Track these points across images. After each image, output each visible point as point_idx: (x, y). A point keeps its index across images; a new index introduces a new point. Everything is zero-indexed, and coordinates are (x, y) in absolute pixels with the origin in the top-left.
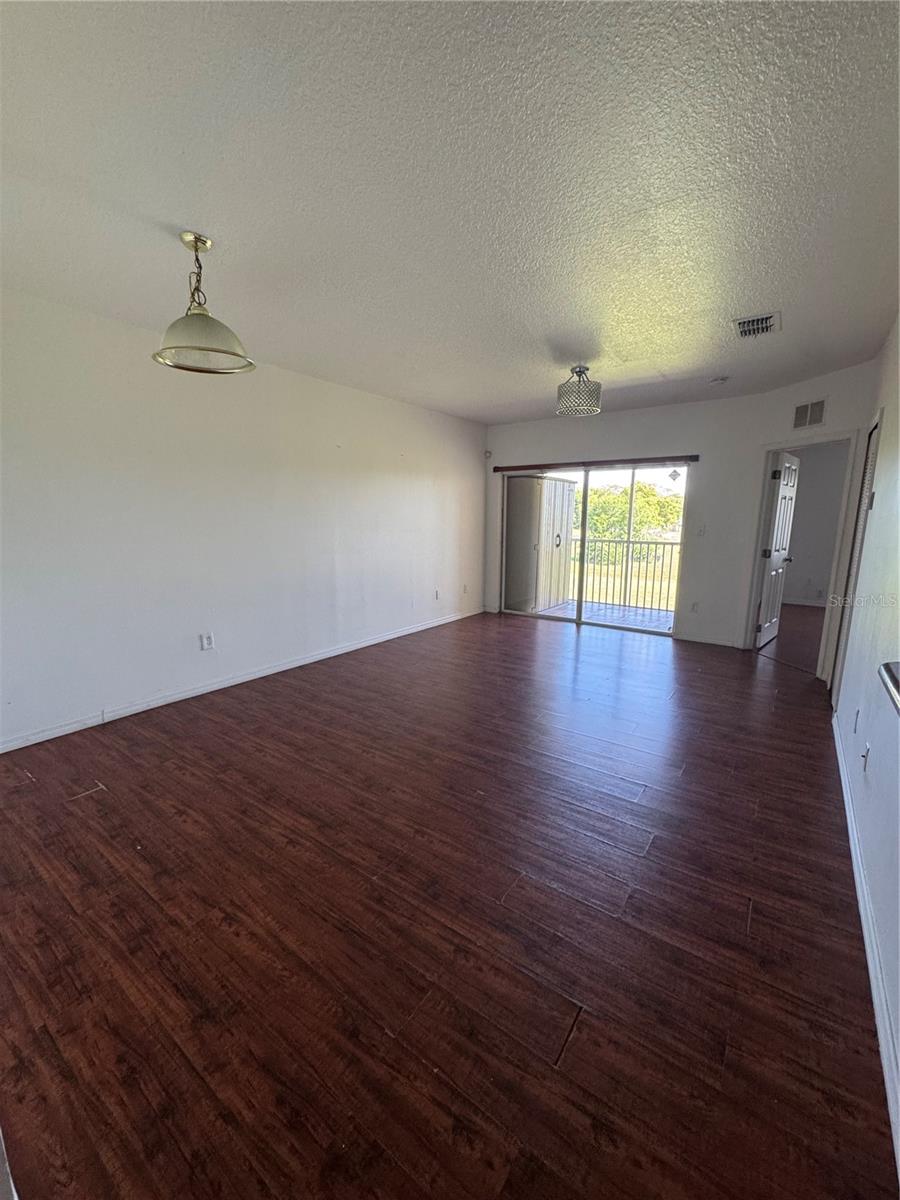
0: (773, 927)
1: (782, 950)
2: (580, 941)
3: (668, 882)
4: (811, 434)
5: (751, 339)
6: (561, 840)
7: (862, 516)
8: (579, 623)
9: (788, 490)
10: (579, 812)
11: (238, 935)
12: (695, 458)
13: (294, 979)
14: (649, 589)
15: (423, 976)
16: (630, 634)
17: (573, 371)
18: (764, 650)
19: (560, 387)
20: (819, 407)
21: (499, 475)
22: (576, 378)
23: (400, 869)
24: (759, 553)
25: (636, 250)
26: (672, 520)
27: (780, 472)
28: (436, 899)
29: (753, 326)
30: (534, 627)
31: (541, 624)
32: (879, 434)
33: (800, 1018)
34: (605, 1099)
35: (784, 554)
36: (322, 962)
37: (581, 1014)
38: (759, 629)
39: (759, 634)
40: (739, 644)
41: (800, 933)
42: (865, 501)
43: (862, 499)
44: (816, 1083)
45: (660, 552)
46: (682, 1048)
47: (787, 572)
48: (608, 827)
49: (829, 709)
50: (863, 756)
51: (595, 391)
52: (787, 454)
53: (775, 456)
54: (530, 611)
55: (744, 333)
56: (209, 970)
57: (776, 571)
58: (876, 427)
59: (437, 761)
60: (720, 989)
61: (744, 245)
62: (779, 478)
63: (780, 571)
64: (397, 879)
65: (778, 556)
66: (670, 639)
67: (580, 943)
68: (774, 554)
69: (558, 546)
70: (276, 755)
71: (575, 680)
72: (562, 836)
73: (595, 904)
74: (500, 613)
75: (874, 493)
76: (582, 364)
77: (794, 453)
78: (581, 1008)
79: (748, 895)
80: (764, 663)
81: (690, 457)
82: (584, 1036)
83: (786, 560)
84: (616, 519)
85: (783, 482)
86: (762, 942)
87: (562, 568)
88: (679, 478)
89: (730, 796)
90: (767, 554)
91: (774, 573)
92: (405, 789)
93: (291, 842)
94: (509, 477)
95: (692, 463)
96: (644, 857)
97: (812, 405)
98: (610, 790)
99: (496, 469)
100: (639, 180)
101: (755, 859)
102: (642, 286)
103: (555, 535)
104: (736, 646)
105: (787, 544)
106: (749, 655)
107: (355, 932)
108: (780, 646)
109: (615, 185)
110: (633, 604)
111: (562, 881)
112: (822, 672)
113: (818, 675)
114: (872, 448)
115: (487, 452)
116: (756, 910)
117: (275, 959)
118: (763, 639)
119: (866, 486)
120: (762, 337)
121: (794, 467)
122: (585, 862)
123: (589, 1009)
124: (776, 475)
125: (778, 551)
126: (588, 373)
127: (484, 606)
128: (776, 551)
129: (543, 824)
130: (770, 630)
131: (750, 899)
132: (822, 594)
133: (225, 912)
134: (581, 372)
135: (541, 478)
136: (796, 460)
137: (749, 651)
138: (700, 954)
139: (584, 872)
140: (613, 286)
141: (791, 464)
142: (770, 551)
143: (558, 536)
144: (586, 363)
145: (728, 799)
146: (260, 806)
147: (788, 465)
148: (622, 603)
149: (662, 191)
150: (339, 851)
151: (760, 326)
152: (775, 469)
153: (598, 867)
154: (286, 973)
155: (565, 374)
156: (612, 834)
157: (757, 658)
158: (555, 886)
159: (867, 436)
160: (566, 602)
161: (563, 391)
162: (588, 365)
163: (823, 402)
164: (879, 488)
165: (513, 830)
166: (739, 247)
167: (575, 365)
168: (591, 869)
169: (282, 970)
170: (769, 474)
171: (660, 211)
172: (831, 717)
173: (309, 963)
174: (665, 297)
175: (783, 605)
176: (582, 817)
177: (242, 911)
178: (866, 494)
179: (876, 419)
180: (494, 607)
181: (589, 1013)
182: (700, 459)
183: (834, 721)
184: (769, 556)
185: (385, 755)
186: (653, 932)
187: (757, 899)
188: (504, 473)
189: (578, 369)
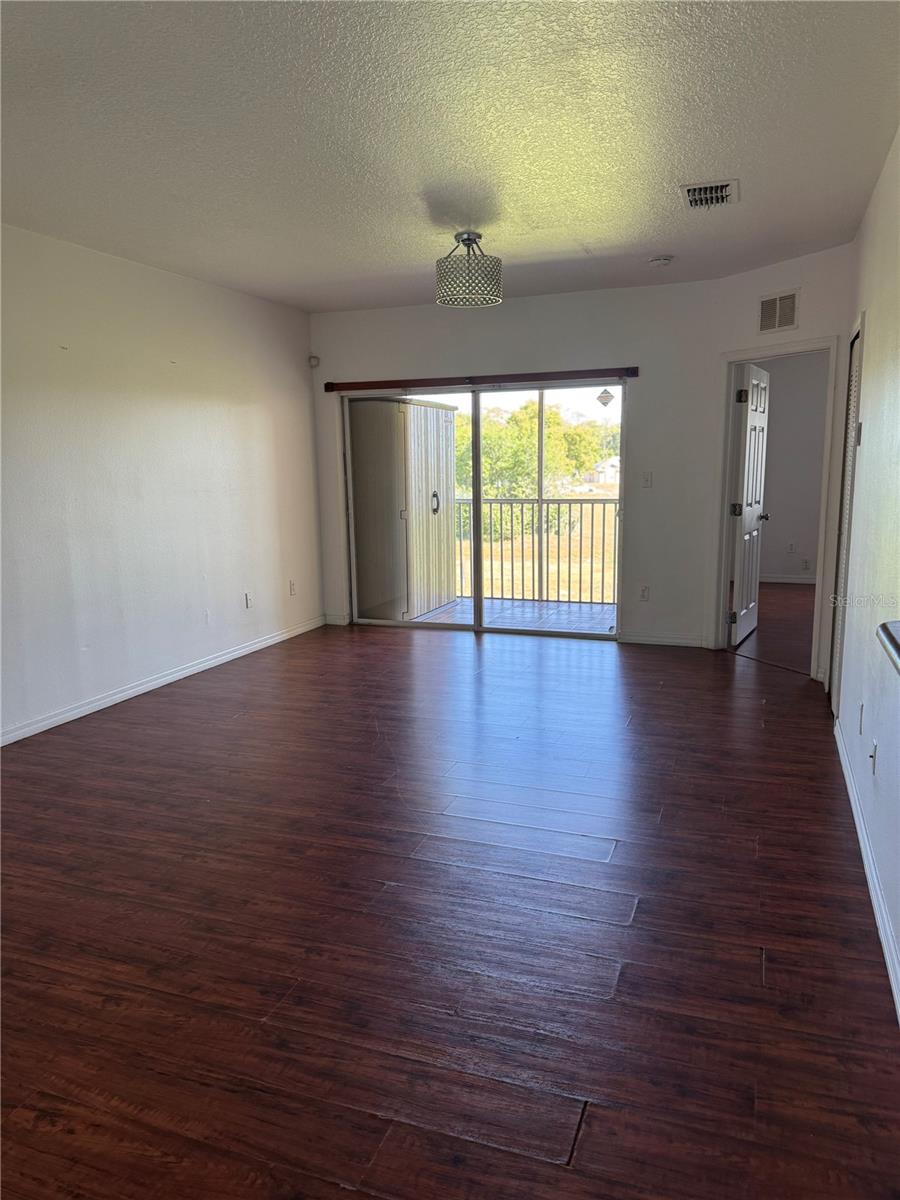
0: (789, 972)
1: (803, 994)
2: (570, 1033)
3: (665, 948)
4: (780, 340)
5: (702, 210)
6: (520, 924)
7: (850, 454)
8: (478, 630)
9: (757, 418)
10: (535, 887)
11: (71, 1132)
12: (633, 372)
13: (186, 1163)
14: (564, 575)
15: (374, 1117)
16: (553, 642)
17: (458, 237)
18: (740, 649)
19: (440, 262)
20: (789, 300)
21: (334, 396)
22: (462, 250)
23: (300, 1001)
24: (727, 510)
25: (561, 93)
26: (587, 464)
27: (746, 392)
28: (364, 1027)
29: (707, 195)
30: (408, 643)
31: (419, 637)
32: (862, 342)
33: (827, 1055)
34: (632, 1182)
35: (758, 509)
36: (221, 1134)
37: (588, 1108)
38: (733, 618)
39: (733, 625)
40: (709, 643)
41: (819, 973)
42: (852, 434)
43: (848, 434)
44: (850, 1109)
45: (576, 514)
46: (709, 1113)
47: (763, 532)
48: (578, 898)
49: (830, 717)
50: (871, 757)
51: (492, 270)
52: (752, 366)
53: (739, 369)
54: (400, 618)
55: (694, 202)
56: (42, 1183)
57: (750, 534)
58: (857, 336)
59: (310, 853)
60: (742, 1047)
61: (694, 101)
62: (746, 401)
63: (755, 533)
64: (299, 1014)
65: (751, 512)
66: (614, 644)
67: (569, 1037)
68: (746, 510)
69: (435, 511)
70: (31, 883)
71: (478, 714)
72: (518, 919)
73: (580, 990)
74: (352, 624)
75: (861, 424)
76: (472, 228)
77: (763, 364)
78: (586, 1102)
79: (759, 945)
80: (744, 666)
81: (628, 369)
82: (596, 1128)
83: (761, 517)
84: (504, 465)
85: (751, 407)
86: (780, 991)
87: (444, 547)
88: (613, 401)
89: (722, 838)
90: (736, 510)
91: (747, 537)
92: (273, 898)
93: (108, 999)
94: (351, 401)
95: (630, 380)
96: (630, 926)
97: (781, 299)
98: (571, 852)
99: (330, 387)
100: (571, 16)
101: (762, 904)
102: (565, 136)
103: (431, 494)
104: (704, 645)
105: (760, 495)
106: (723, 656)
107: (257, 1089)
108: (761, 641)
109: (539, 17)
110: (552, 597)
111: (531, 973)
112: (818, 671)
113: (813, 675)
114: (855, 363)
115: (310, 358)
116: (770, 959)
117: (147, 1147)
118: (741, 631)
119: (852, 415)
120: (716, 208)
121: (763, 385)
122: (558, 945)
123: (595, 1101)
124: (742, 396)
125: (751, 505)
126: (482, 242)
127: (324, 615)
128: (748, 505)
129: (490, 910)
130: (747, 621)
131: (762, 949)
132: (808, 566)
133: (33, 1108)
134: (470, 240)
135: (404, 402)
136: (765, 375)
137: (723, 650)
138: (714, 1018)
139: (559, 957)
140: (527, 132)
141: (759, 380)
142: (741, 506)
143: (435, 495)
144: (477, 228)
145: (722, 842)
146: (31, 960)
147: (755, 382)
148: (536, 598)
149: (598, 31)
150: (196, 995)
151: (714, 195)
152: (740, 389)
153: (576, 948)
154: (171, 1159)
155: (444, 242)
156: (585, 906)
157: (734, 661)
158: (524, 980)
159: (849, 345)
160: (452, 603)
161: (445, 267)
162: (480, 231)
163: (792, 297)
164: (865, 418)
165: (450, 923)
166: (688, 102)
167: (461, 230)
168: (566, 952)
169: (162, 1157)
170: (733, 397)
171: (595, 52)
172: (832, 726)
173: (202, 1139)
174: (595, 151)
175: (760, 583)
176: (542, 892)
177: (64, 1101)
178: (852, 425)
179: (857, 327)
180: (340, 616)
181: (595, 1105)
182: (640, 372)
183: (837, 731)
184: (740, 514)
185: (222, 857)
186: (656, 1006)
187: (768, 947)
188: (344, 393)
189: (465, 236)
